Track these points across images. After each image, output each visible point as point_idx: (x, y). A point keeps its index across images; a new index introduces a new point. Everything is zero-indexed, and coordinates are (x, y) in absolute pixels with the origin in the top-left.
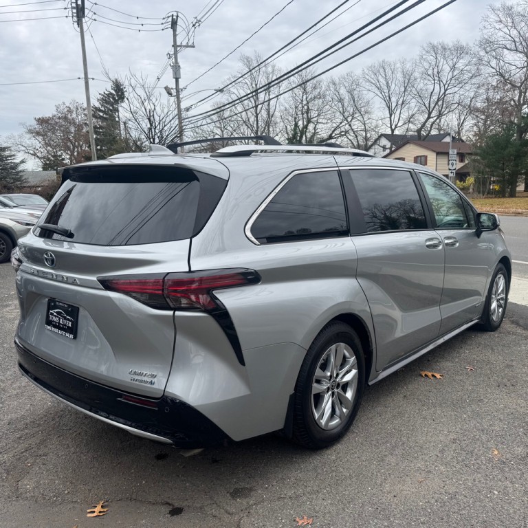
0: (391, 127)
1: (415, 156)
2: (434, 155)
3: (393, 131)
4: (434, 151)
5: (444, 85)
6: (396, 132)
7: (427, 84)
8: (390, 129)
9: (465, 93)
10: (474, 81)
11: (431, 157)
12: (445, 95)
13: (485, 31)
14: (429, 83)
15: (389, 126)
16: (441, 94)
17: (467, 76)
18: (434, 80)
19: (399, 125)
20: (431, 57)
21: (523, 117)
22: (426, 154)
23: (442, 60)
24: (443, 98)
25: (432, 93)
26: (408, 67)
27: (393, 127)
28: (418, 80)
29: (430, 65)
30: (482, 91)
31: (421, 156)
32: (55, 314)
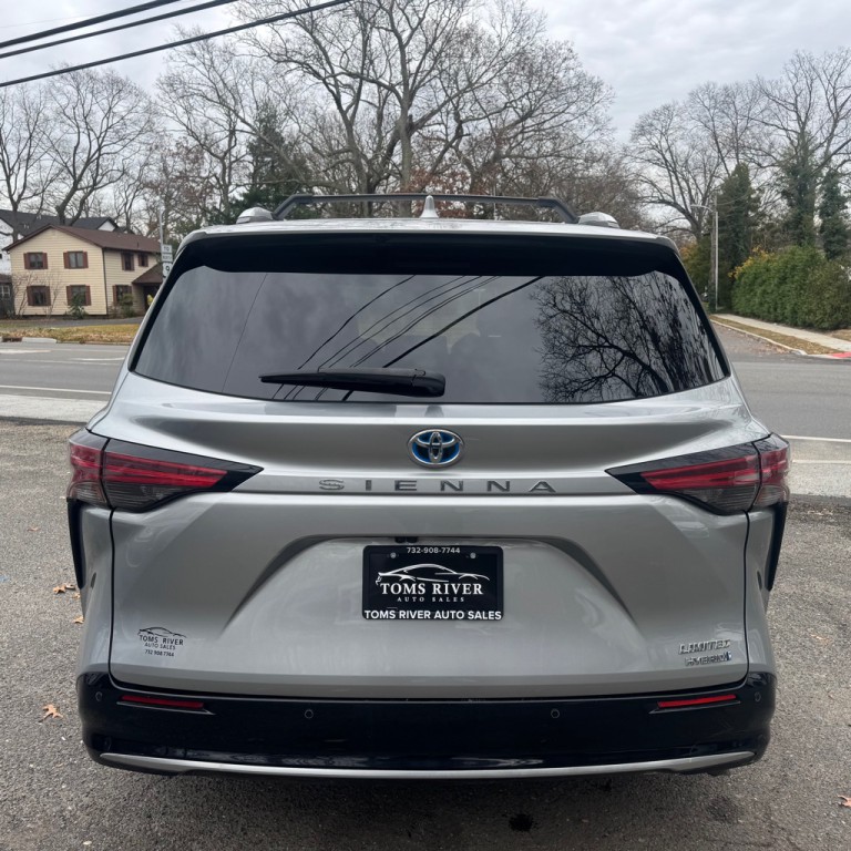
0: (11, 197)
1: (66, 251)
2: (99, 252)
3: (15, 205)
4: (97, 245)
5: (98, 139)
6: (22, 208)
7: (67, 132)
8: (9, 201)
9: (131, 156)
10: (143, 138)
11: (95, 254)
12: (100, 155)
13: (172, 64)
14: (71, 130)
15: (7, 194)
16: (93, 151)
17: (131, 129)
18: (78, 127)
19: (25, 195)
20: (70, 88)
21: (231, 204)
22: (84, 250)
23: (89, 96)
24: (98, 159)
25: (76, 148)
26: (32, 97)
27: (15, 197)
28: (52, 123)
29: (69, 99)
30: (156, 156)
31: (76, 253)
32: (404, 577)
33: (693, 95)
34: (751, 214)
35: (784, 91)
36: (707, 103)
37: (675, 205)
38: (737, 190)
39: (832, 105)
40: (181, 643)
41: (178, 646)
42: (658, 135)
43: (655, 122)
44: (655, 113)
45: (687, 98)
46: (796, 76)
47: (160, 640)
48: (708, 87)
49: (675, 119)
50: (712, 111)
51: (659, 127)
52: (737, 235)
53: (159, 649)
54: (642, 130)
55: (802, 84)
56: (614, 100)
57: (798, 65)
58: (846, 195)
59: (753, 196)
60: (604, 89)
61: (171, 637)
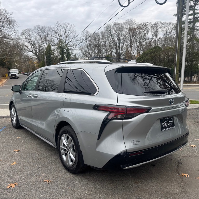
32: (165, 123)
33: (35, 27)
34: (52, 56)
35: (55, 29)
36: (38, 29)
37: (33, 52)
38: (49, 50)
39: (65, 34)
40: (139, 141)
41: (139, 142)
42: (27, 35)
43: (26, 32)
44: (26, 30)
45: (34, 28)
46: (58, 27)
47: (136, 142)
48: (38, 26)
49: (31, 32)
50: (40, 32)
51: (27, 33)
52: (50, 60)
53: (136, 144)
54: (23, 34)
55: (59, 29)
56: (19, 26)
57: (58, 25)
58: (71, 53)
59: (52, 52)
60: (16, 23)
61: (137, 141)
